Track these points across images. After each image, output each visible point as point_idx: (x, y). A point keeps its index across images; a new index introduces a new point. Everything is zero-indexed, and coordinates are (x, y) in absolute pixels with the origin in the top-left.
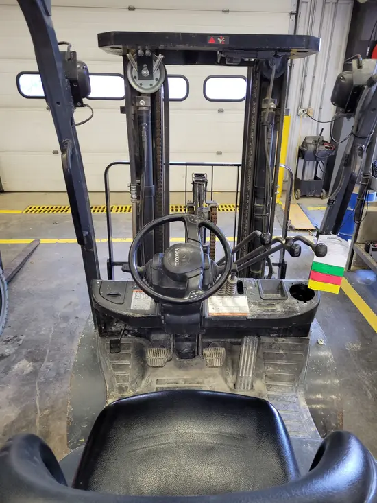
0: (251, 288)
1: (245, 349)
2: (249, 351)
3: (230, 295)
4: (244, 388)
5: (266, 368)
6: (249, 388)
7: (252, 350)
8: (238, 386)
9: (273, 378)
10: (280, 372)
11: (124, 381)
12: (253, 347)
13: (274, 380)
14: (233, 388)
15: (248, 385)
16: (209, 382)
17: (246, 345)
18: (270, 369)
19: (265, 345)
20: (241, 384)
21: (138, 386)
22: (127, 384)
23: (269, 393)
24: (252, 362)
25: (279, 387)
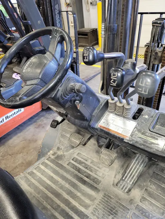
0: (147, 117)
1: (135, 163)
2: (137, 165)
3: (124, 117)
4: (122, 189)
5: (149, 184)
6: (126, 191)
7: (140, 166)
8: (119, 185)
9: (151, 195)
10: (160, 194)
11: (62, 145)
12: (141, 164)
13: (151, 197)
14: (115, 184)
15: (126, 188)
16: (104, 171)
17: (136, 160)
18: (153, 187)
19: (158, 166)
20: (121, 185)
21: (67, 151)
22: (62, 147)
23: (140, 204)
24: (136, 175)
25: (151, 204)
